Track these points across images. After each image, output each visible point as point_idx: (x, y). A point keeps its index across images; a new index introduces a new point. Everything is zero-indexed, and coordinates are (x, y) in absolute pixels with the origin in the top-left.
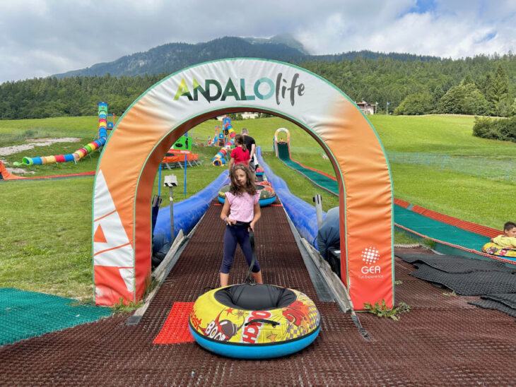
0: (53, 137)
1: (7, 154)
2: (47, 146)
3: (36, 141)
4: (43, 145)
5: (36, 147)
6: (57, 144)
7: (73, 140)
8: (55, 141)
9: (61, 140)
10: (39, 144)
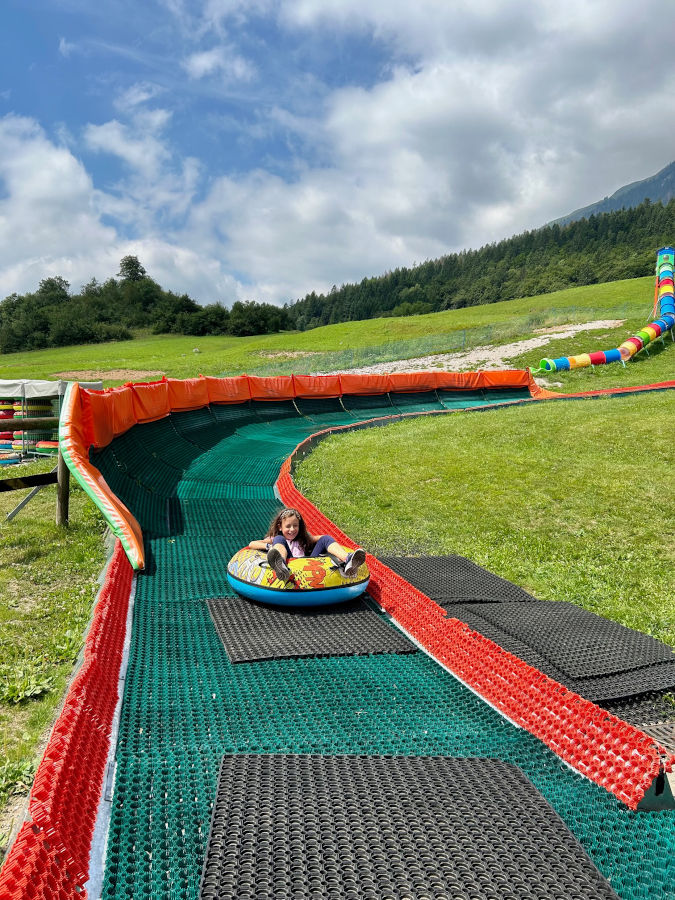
0: (574, 323)
1: (513, 356)
2: (570, 338)
3: (549, 330)
4: (563, 336)
5: (552, 341)
6: (583, 333)
7: (609, 324)
8: (580, 328)
9: (589, 326)
10: (556, 337)
